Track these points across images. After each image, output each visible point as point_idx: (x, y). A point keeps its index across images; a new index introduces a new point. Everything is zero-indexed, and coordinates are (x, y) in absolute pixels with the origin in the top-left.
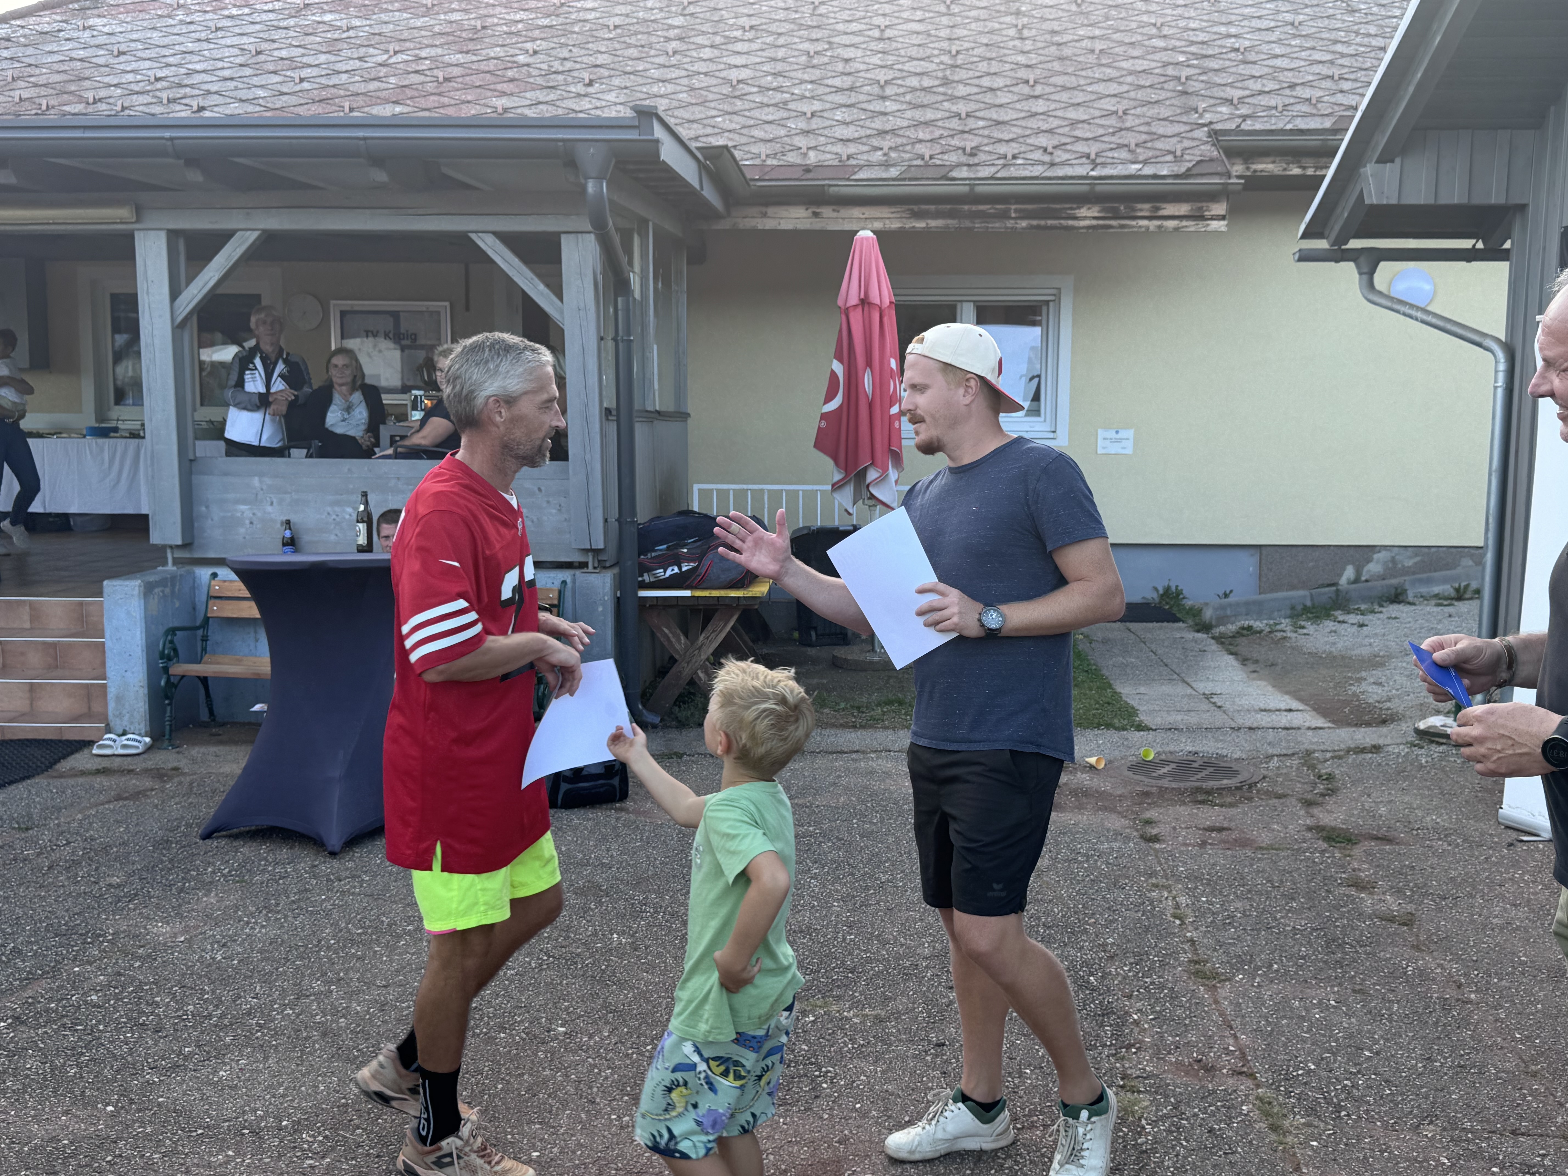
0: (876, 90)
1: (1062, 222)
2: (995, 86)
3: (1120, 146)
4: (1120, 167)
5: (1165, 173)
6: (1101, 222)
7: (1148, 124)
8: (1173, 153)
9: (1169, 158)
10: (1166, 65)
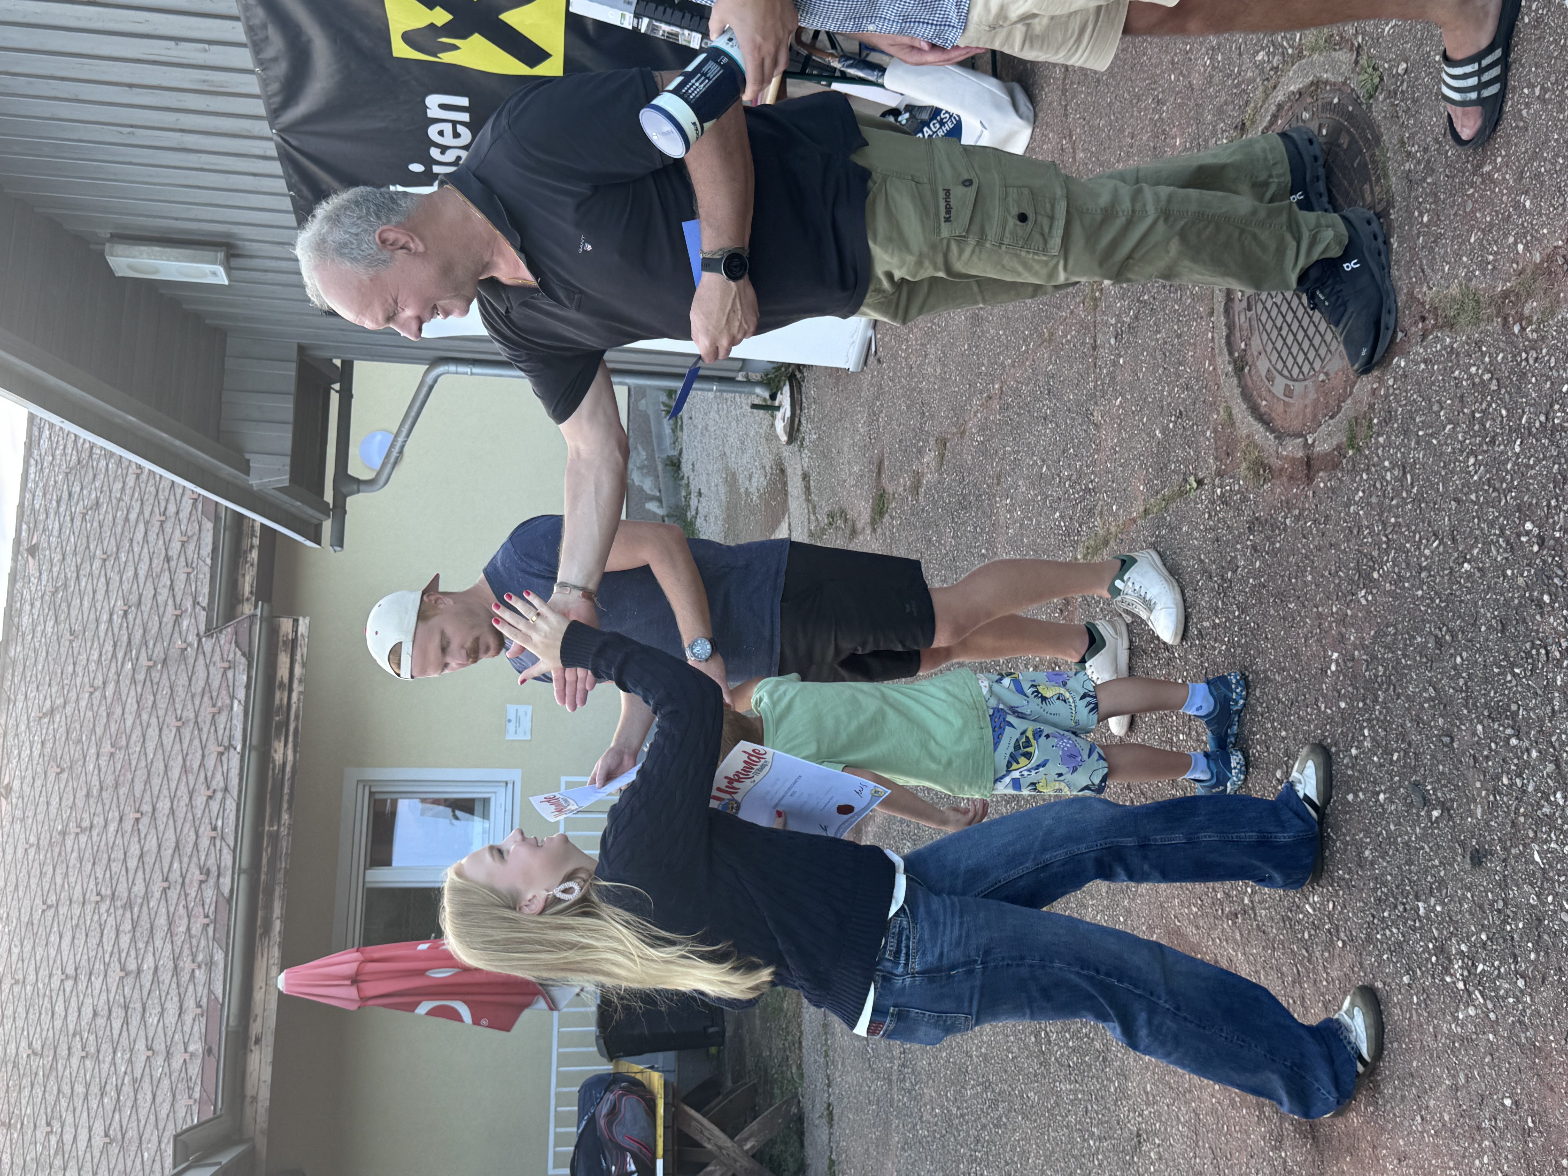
0: (130, 981)
1: (287, 777)
2: (138, 852)
3: (213, 721)
4: (235, 722)
5: (245, 678)
6: (291, 739)
7: (193, 696)
8: (225, 670)
9: (230, 674)
10: (134, 681)
